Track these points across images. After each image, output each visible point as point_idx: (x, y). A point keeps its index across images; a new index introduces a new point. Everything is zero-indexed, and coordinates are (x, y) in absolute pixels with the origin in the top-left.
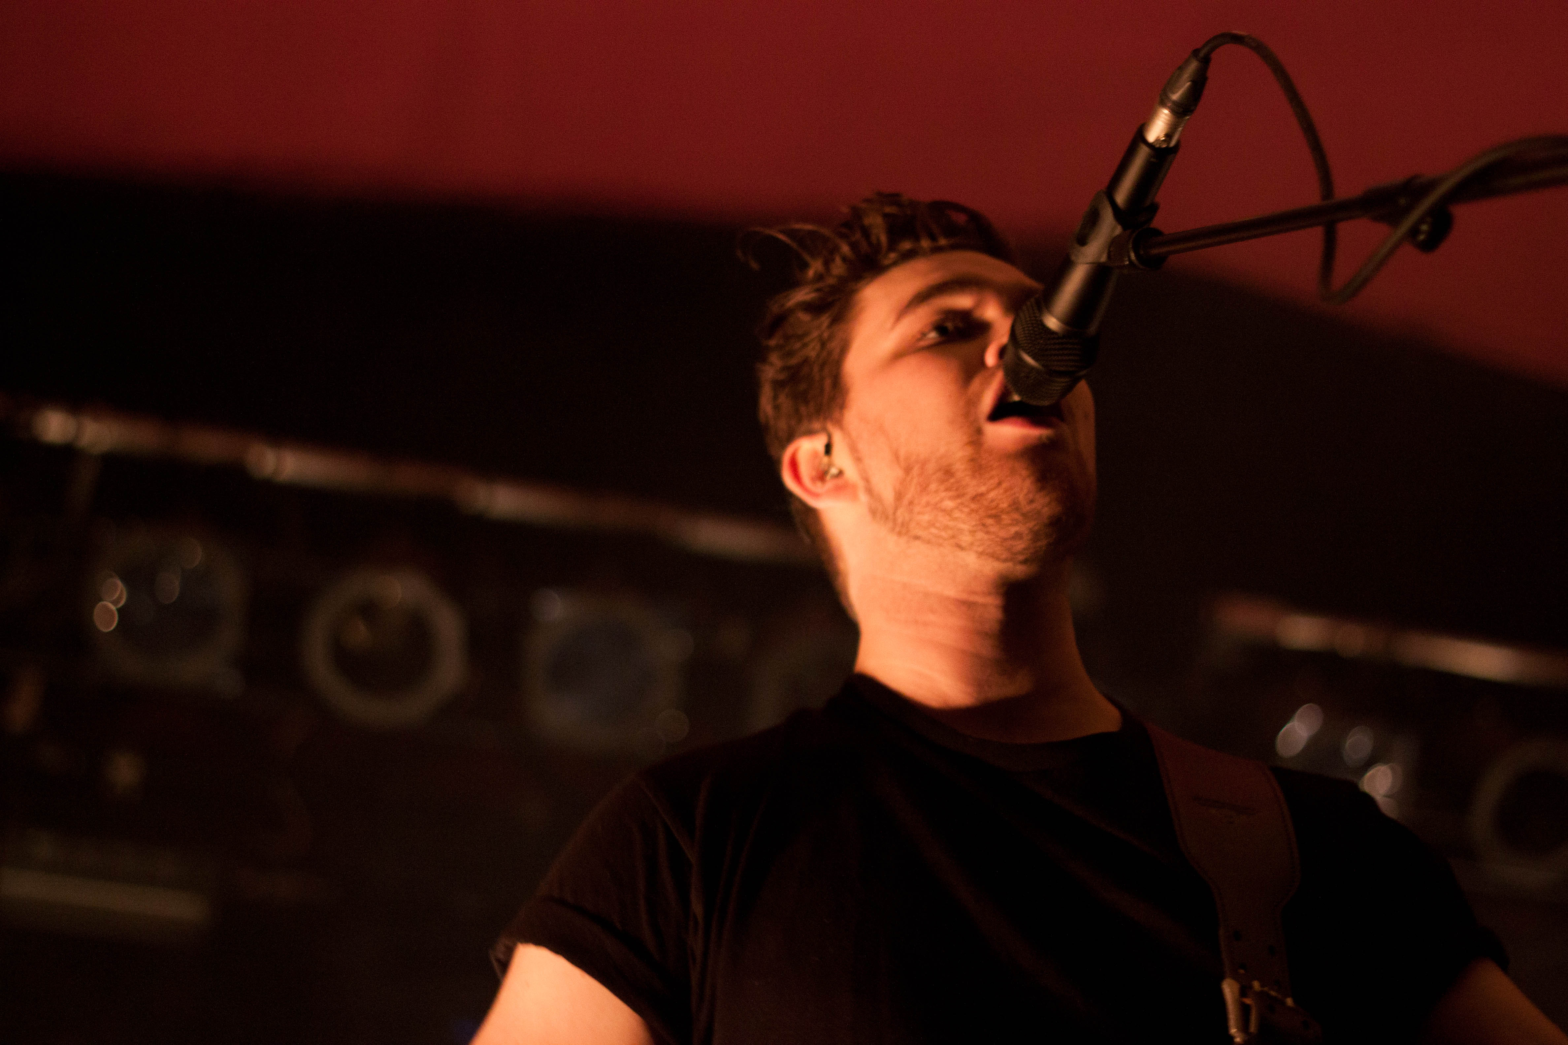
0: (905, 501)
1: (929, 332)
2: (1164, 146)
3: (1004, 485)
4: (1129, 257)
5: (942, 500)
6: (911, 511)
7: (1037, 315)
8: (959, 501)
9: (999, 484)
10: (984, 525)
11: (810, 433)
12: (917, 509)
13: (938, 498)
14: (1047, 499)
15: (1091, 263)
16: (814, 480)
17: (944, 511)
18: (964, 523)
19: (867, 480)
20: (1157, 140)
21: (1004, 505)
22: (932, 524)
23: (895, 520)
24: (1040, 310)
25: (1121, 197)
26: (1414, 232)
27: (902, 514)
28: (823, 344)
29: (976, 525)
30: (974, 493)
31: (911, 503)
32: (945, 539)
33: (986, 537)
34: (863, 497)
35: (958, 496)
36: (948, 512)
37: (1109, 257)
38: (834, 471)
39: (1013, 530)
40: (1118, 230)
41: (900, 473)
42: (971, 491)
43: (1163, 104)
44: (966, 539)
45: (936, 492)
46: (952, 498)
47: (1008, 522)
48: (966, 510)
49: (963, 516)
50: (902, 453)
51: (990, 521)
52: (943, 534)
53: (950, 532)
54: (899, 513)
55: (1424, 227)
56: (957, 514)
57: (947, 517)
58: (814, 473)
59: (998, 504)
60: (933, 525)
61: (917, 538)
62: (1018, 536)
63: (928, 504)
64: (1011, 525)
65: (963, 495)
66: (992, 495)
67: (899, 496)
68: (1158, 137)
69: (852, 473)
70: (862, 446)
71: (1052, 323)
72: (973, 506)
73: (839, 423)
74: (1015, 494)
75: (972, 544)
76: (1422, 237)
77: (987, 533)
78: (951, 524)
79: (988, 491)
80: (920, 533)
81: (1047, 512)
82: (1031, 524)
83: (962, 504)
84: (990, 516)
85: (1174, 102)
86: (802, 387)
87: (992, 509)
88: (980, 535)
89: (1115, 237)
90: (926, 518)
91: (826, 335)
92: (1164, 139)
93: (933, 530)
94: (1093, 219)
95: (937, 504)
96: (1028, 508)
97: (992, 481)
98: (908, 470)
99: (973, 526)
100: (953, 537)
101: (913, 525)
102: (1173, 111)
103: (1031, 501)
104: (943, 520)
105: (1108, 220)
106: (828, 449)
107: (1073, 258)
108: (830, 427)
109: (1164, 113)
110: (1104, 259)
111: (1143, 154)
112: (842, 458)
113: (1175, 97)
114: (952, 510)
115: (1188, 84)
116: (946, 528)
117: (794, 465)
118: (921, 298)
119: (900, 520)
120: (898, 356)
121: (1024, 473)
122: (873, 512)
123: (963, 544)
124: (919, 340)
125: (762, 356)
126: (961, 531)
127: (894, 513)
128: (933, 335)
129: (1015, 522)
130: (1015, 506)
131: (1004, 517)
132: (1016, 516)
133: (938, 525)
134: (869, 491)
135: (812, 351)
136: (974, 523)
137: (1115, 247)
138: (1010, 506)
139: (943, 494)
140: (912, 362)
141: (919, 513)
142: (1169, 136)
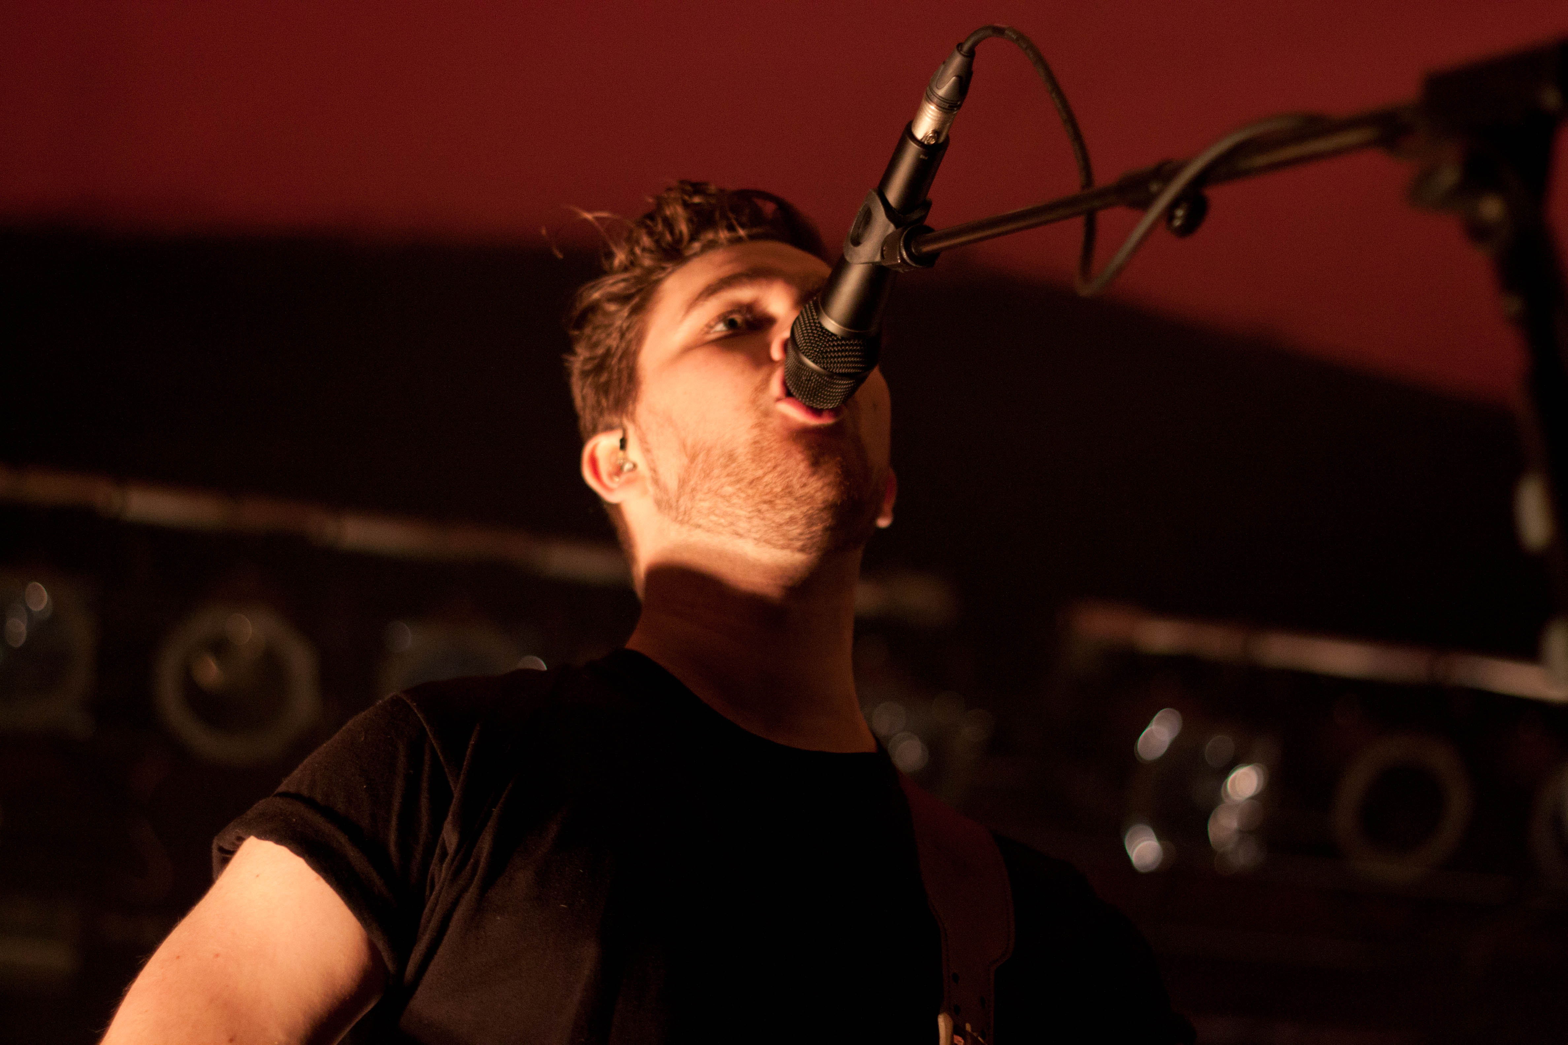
0: (688, 489)
1: (717, 323)
2: (933, 142)
3: (779, 469)
4: (901, 255)
5: (722, 486)
6: (693, 498)
7: (816, 317)
8: (738, 486)
9: (775, 467)
10: (759, 511)
11: (609, 428)
12: (699, 496)
13: (719, 484)
14: (819, 484)
15: (866, 263)
16: (611, 476)
17: (723, 497)
18: (741, 508)
19: (654, 470)
20: (925, 136)
21: (778, 489)
22: (711, 511)
23: (677, 508)
24: (818, 312)
25: (893, 195)
26: (1168, 214)
27: (684, 502)
28: (622, 335)
29: (753, 511)
30: (751, 478)
31: (693, 490)
32: (724, 527)
33: (763, 522)
34: (651, 489)
35: (738, 481)
36: (726, 498)
37: (882, 256)
38: (627, 466)
39: (788, 514)
40: (892, 228)
41: (685, 461)
42: (749, 476)
43: (929, 100)
44: (743, 525)
45: (718, 477)
46: (731, 484)
47: (781, 507)
48: (743, 495)
49: (740, 502)
50: (689, 442)
51: (764, 507)
52: (722, 521)
53: (729, 519)
54: (681, 501)
55: (1180, 213)
56: (735, 500)
57: (726, 504)
58: (610, 468)
59: (772, 489)
60: (713, 513)
61: (699, 526)
62: (792, 520)
63: (709, 490)
64: (786, 509)
65: (741, 480)
66: (767, 479)
67: (683, 483)
68: (926, 134)
69: (643, 468)
70: (652, 439)
71: (831, 325)
72: (750, 492)
73: (633, 420)
74: (788, 477)
75: (749, 531)
76: (1177, 223)
77: (763, 519)
78: (729, 510)
79: (765, 474)
80: (701, 522)
81: (820, 496)
82: (805, 509)
83: (740, 489)
84: (765, 502)
85: (941, 98)
86: (604, 378)
87: (767, 494)
88: (756, 521)
89: (888, 236)
90: (706, 504)
91: (625, 325)
92: (931, 135)
93: (713, 518)
94: (867, 218)
95: (718, 490)
96: (801, 492)
97: (769, 464)
98: (693, 458)
99: (750, 512)
100: (732, 524)
101: (694, 513)
102: (939, 106)
103: (804, 485)
104: (723, 506)
105: (880, 219)
106: (623, 444)
107: (848, 258)
108: (626, 422)
109: (930, 108)
110: (878, 259)
111: (911, 153)
112: (634, 452)
113: (941, 92)
114: (730, 496)
115: (954, 78)
116: (725, 515)
117: (594, 462)
118: (710, 291)
119: (682, 509)
120: (688, 349)
121: (799, 457)
122: (658, 503)
123: (741, 531)
124: (708, 333)
125: (569, 347)
126: (738, 517)
127: (678, 501)
128: (721, 327)
129: (789, 507)
130: (788, 490)
131: (778, 501)
132: (790, 500)
133: (717, 512)
134: (656, 481)
135: (613, 341)
136: (750, 509)
137: (888, 245)
138: (783, 490)
139: (723, 480)
140: (700, 356)
141: (700, 500)
142: (937, 133)
